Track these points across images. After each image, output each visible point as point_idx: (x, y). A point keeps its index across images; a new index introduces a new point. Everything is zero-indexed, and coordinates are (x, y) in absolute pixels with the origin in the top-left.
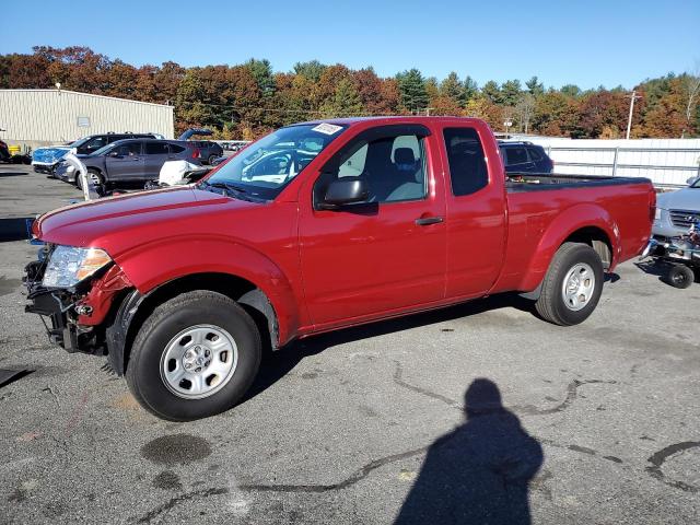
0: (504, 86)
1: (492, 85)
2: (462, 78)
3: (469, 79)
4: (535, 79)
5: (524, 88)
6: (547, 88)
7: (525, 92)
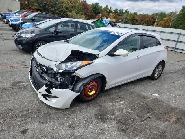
0: (119, 11)
1: (116, 10)
2: (109, 7)
3: (111, 7)
4: (127, 9)
5: (124, 12)
6: (130, 12)
7: (125, 13)
